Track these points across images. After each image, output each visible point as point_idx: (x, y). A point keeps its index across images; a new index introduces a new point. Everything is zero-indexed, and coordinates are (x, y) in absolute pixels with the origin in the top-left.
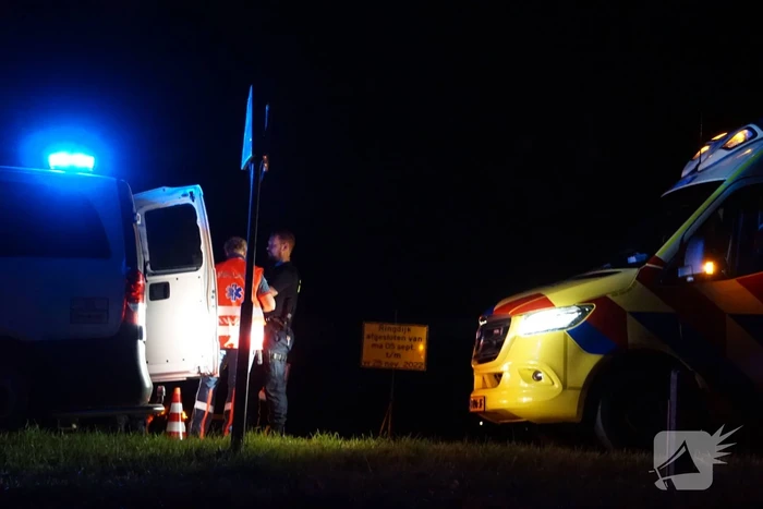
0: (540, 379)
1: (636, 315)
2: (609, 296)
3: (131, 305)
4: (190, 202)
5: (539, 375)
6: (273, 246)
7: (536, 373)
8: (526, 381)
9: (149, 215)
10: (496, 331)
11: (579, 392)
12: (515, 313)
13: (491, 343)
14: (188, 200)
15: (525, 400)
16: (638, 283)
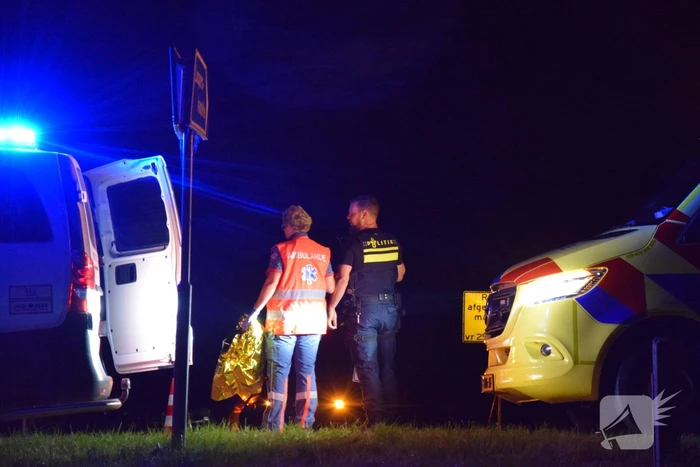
0: (548, 353)
1: (656, 278)
2: (624, 258)
3: (78, 292)
4: (153, 174)
5: (548, 349)
6: (353, 215)
7: (544, 347)
8: (534, 356)
9: (112, 191)
10: (503, 302)
11: (592, 366)
12: (519, 282)
13: (498, 314)
14: (150, 173)
15: (535, 377)
16: (657, 243)
